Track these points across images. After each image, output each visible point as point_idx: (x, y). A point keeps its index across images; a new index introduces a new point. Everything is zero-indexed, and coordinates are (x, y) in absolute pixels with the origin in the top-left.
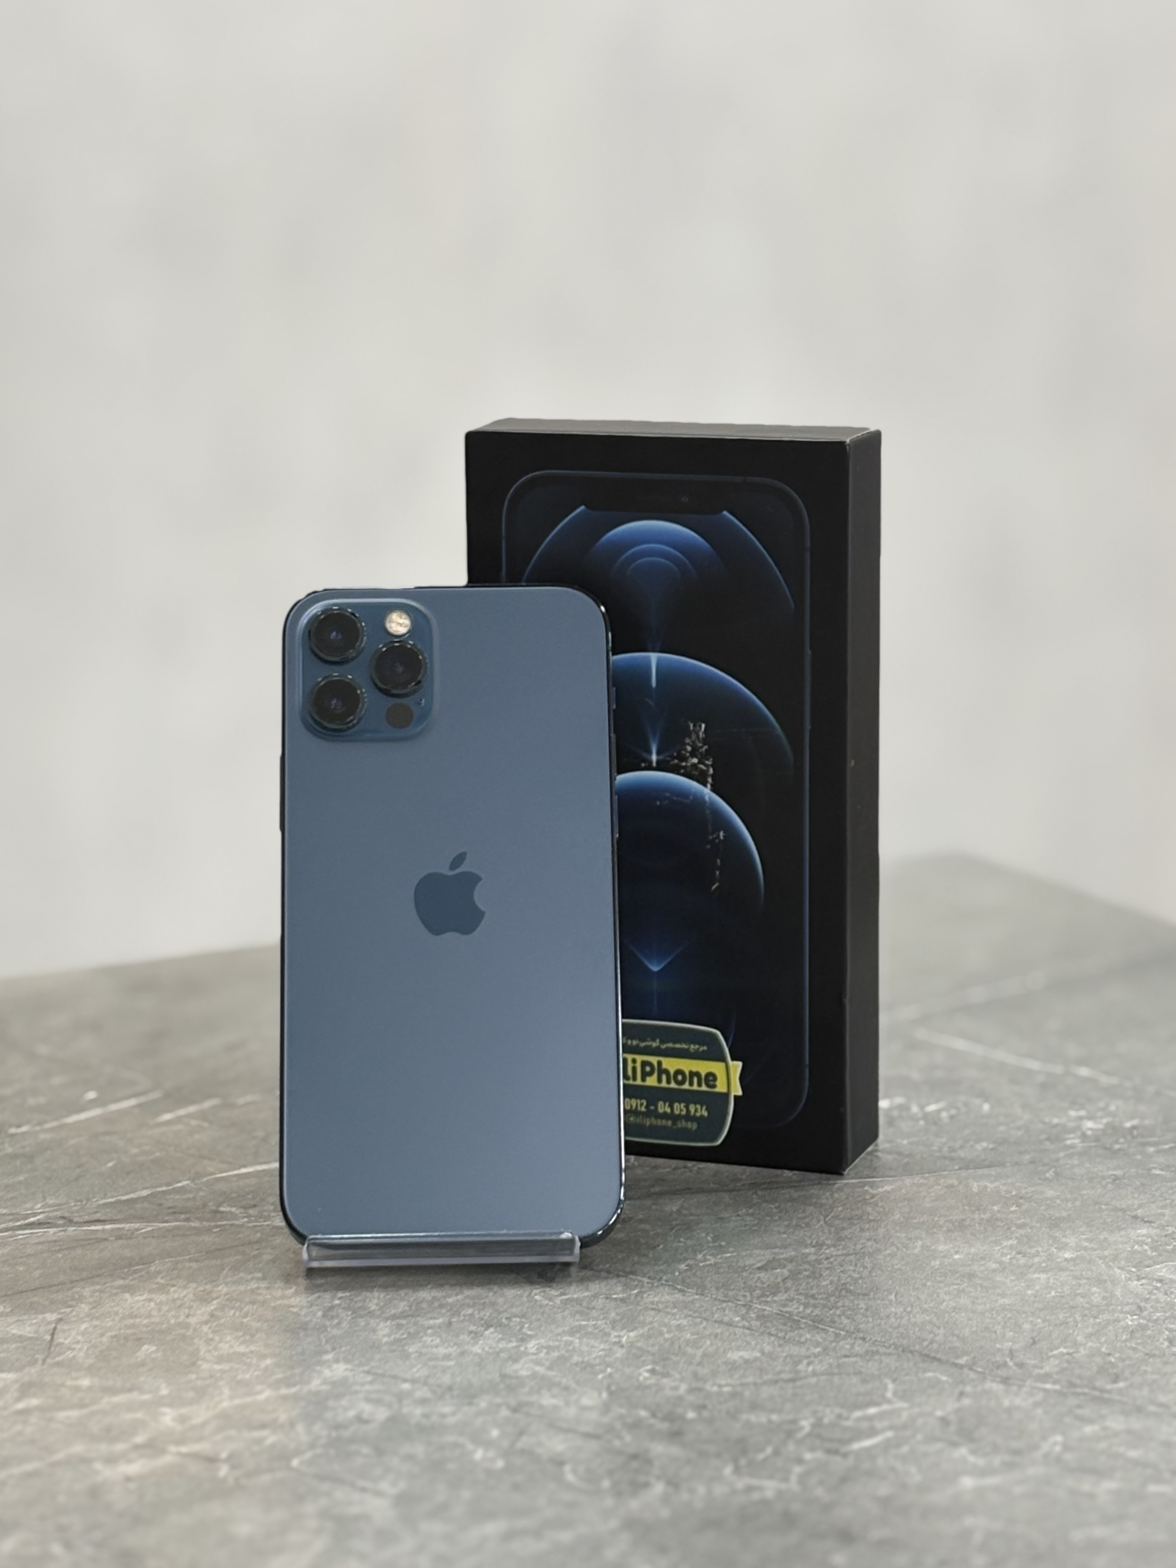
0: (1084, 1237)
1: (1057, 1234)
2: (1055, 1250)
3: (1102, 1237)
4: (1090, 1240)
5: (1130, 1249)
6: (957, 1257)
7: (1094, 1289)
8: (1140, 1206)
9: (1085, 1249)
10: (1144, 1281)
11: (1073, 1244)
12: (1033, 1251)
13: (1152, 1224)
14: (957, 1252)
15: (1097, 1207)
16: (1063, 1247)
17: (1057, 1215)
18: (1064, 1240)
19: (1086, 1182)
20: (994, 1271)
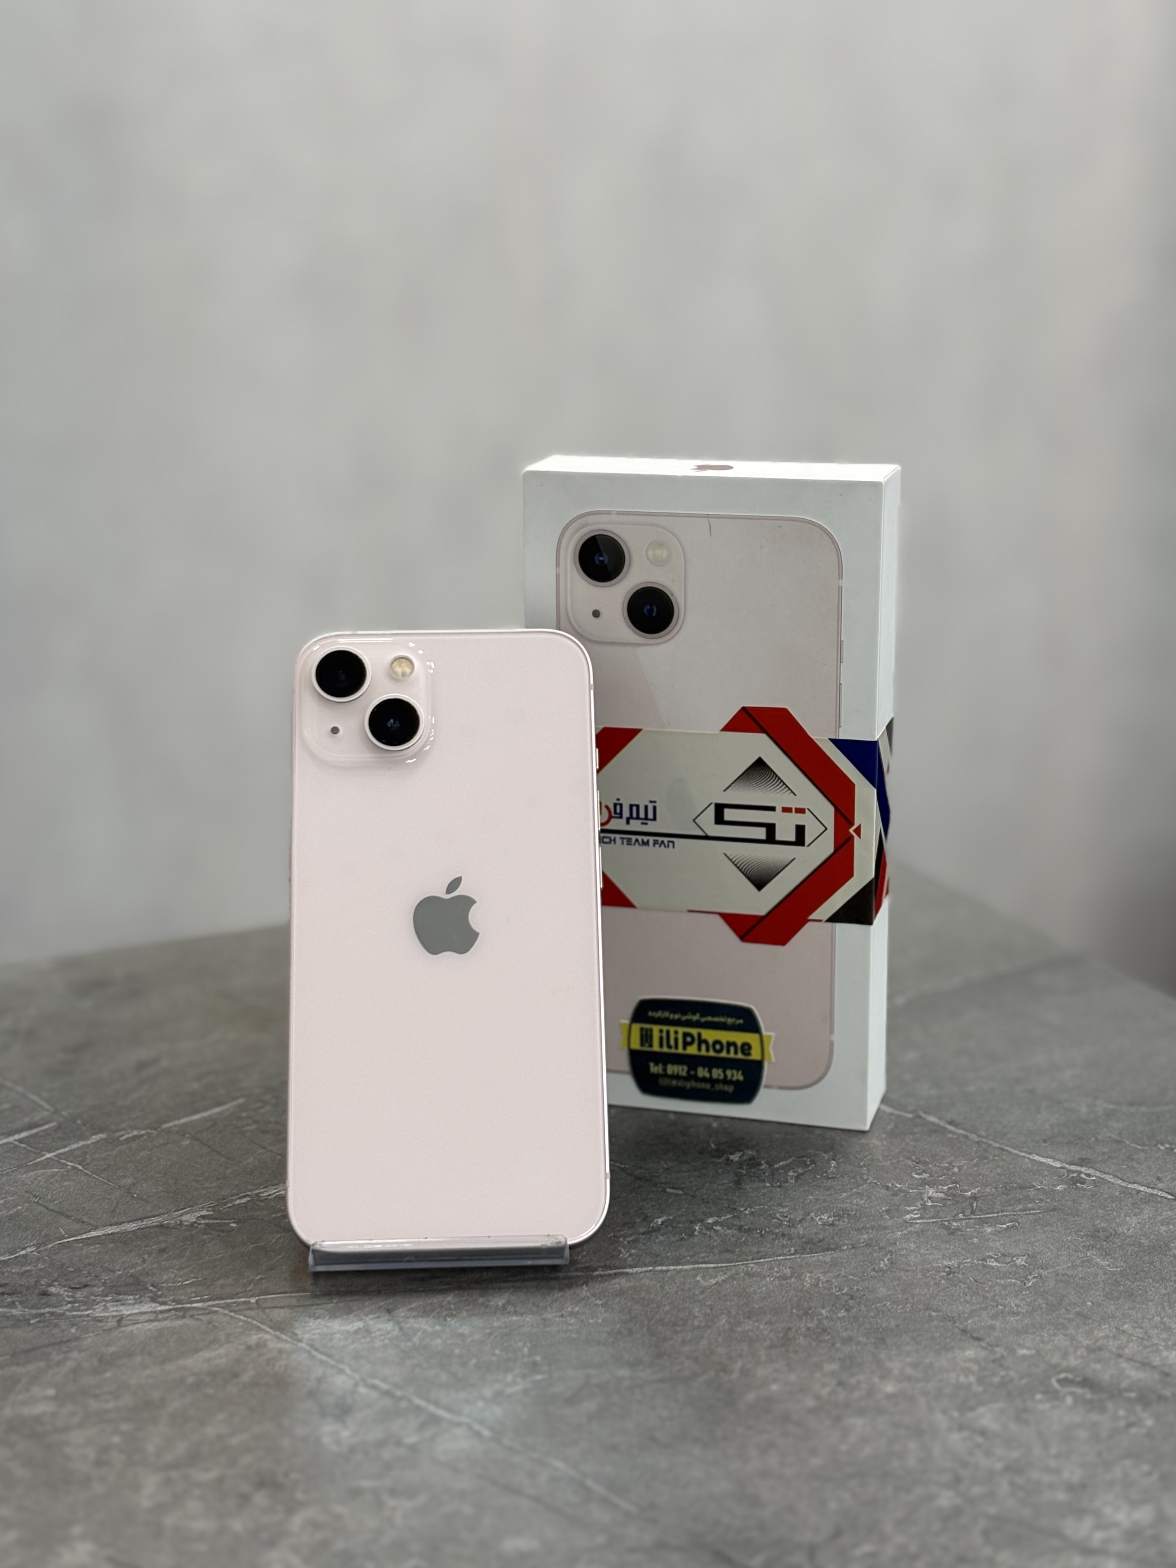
0: (908, 1360)
1: (882, 1356)
2: (876, 1380)
3: (927, 1361)
4: (915, 1365)
5: (954, 1381)
6: (774, 1387)
7: (913, 1445)
8: (972, 1314)
9: (909, 1379)
10: (965, 1434)
11: (896, 1372)
12: (853, 1381)
13: (983, 1344)
14: (775, 1380)
15: (927, 1313)
16: (885, 1375)
17: (884, 1325)
18: (889, 1364)
19: (920, 1276)
20: (811, 1411)
